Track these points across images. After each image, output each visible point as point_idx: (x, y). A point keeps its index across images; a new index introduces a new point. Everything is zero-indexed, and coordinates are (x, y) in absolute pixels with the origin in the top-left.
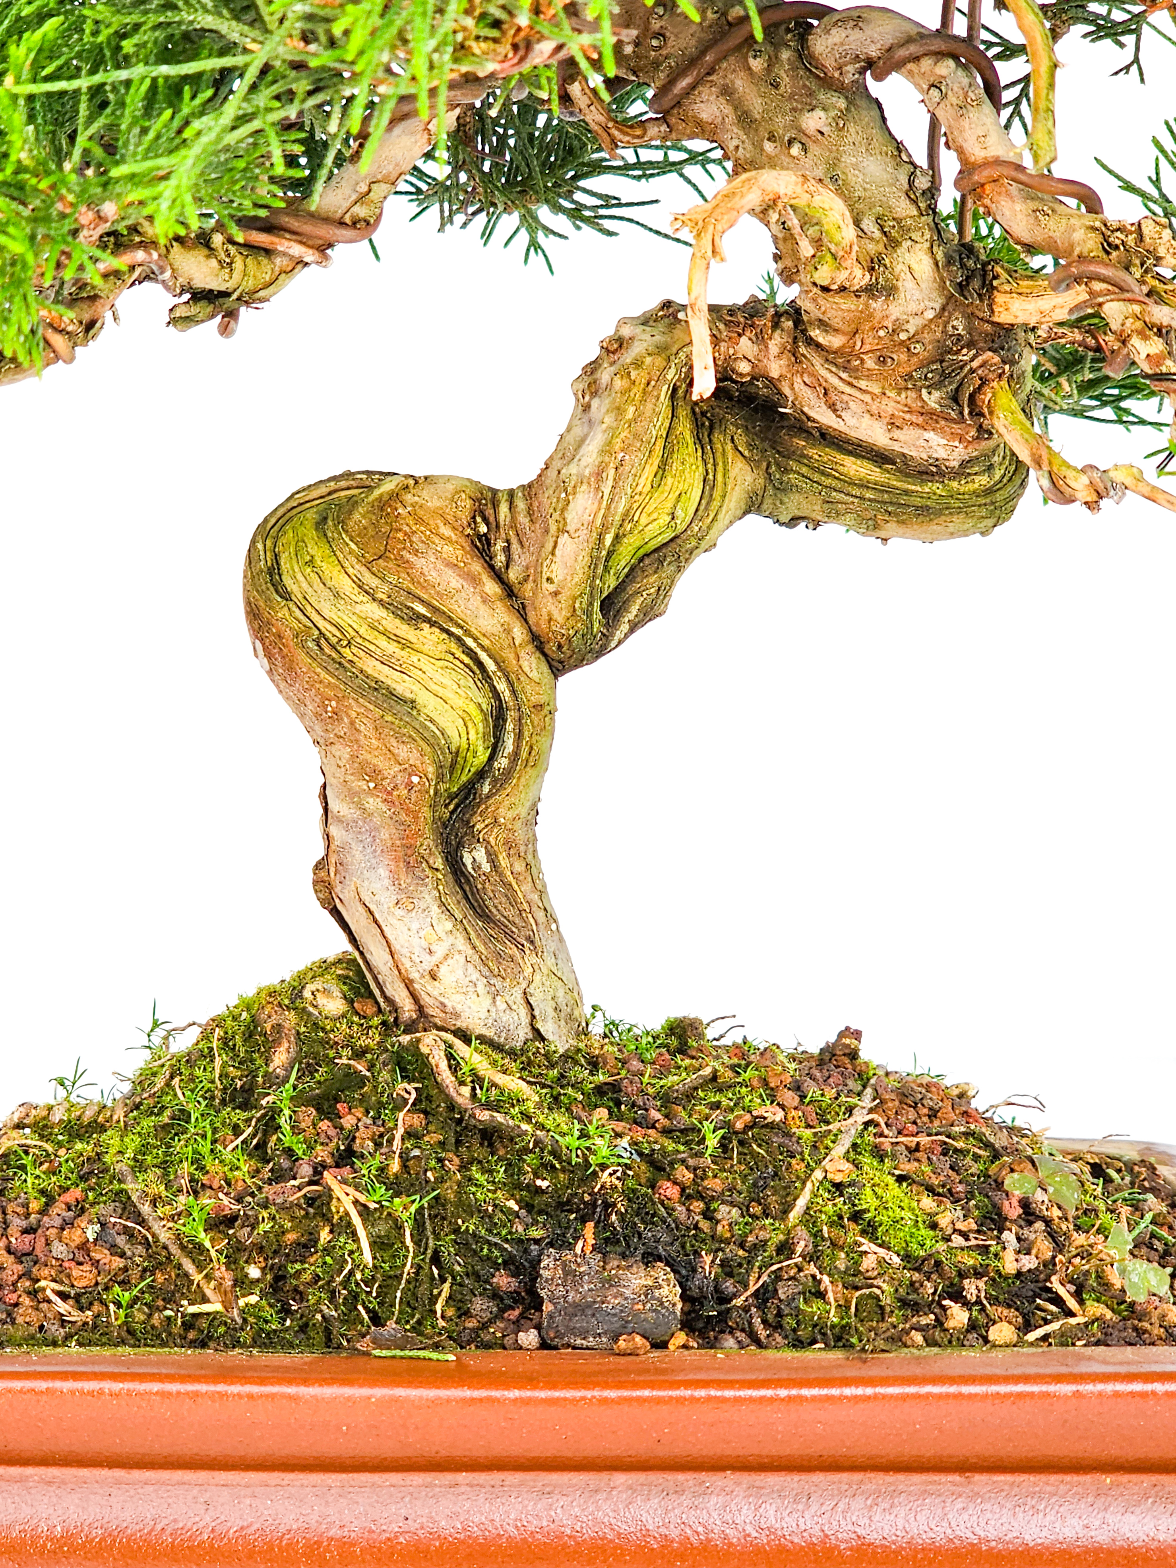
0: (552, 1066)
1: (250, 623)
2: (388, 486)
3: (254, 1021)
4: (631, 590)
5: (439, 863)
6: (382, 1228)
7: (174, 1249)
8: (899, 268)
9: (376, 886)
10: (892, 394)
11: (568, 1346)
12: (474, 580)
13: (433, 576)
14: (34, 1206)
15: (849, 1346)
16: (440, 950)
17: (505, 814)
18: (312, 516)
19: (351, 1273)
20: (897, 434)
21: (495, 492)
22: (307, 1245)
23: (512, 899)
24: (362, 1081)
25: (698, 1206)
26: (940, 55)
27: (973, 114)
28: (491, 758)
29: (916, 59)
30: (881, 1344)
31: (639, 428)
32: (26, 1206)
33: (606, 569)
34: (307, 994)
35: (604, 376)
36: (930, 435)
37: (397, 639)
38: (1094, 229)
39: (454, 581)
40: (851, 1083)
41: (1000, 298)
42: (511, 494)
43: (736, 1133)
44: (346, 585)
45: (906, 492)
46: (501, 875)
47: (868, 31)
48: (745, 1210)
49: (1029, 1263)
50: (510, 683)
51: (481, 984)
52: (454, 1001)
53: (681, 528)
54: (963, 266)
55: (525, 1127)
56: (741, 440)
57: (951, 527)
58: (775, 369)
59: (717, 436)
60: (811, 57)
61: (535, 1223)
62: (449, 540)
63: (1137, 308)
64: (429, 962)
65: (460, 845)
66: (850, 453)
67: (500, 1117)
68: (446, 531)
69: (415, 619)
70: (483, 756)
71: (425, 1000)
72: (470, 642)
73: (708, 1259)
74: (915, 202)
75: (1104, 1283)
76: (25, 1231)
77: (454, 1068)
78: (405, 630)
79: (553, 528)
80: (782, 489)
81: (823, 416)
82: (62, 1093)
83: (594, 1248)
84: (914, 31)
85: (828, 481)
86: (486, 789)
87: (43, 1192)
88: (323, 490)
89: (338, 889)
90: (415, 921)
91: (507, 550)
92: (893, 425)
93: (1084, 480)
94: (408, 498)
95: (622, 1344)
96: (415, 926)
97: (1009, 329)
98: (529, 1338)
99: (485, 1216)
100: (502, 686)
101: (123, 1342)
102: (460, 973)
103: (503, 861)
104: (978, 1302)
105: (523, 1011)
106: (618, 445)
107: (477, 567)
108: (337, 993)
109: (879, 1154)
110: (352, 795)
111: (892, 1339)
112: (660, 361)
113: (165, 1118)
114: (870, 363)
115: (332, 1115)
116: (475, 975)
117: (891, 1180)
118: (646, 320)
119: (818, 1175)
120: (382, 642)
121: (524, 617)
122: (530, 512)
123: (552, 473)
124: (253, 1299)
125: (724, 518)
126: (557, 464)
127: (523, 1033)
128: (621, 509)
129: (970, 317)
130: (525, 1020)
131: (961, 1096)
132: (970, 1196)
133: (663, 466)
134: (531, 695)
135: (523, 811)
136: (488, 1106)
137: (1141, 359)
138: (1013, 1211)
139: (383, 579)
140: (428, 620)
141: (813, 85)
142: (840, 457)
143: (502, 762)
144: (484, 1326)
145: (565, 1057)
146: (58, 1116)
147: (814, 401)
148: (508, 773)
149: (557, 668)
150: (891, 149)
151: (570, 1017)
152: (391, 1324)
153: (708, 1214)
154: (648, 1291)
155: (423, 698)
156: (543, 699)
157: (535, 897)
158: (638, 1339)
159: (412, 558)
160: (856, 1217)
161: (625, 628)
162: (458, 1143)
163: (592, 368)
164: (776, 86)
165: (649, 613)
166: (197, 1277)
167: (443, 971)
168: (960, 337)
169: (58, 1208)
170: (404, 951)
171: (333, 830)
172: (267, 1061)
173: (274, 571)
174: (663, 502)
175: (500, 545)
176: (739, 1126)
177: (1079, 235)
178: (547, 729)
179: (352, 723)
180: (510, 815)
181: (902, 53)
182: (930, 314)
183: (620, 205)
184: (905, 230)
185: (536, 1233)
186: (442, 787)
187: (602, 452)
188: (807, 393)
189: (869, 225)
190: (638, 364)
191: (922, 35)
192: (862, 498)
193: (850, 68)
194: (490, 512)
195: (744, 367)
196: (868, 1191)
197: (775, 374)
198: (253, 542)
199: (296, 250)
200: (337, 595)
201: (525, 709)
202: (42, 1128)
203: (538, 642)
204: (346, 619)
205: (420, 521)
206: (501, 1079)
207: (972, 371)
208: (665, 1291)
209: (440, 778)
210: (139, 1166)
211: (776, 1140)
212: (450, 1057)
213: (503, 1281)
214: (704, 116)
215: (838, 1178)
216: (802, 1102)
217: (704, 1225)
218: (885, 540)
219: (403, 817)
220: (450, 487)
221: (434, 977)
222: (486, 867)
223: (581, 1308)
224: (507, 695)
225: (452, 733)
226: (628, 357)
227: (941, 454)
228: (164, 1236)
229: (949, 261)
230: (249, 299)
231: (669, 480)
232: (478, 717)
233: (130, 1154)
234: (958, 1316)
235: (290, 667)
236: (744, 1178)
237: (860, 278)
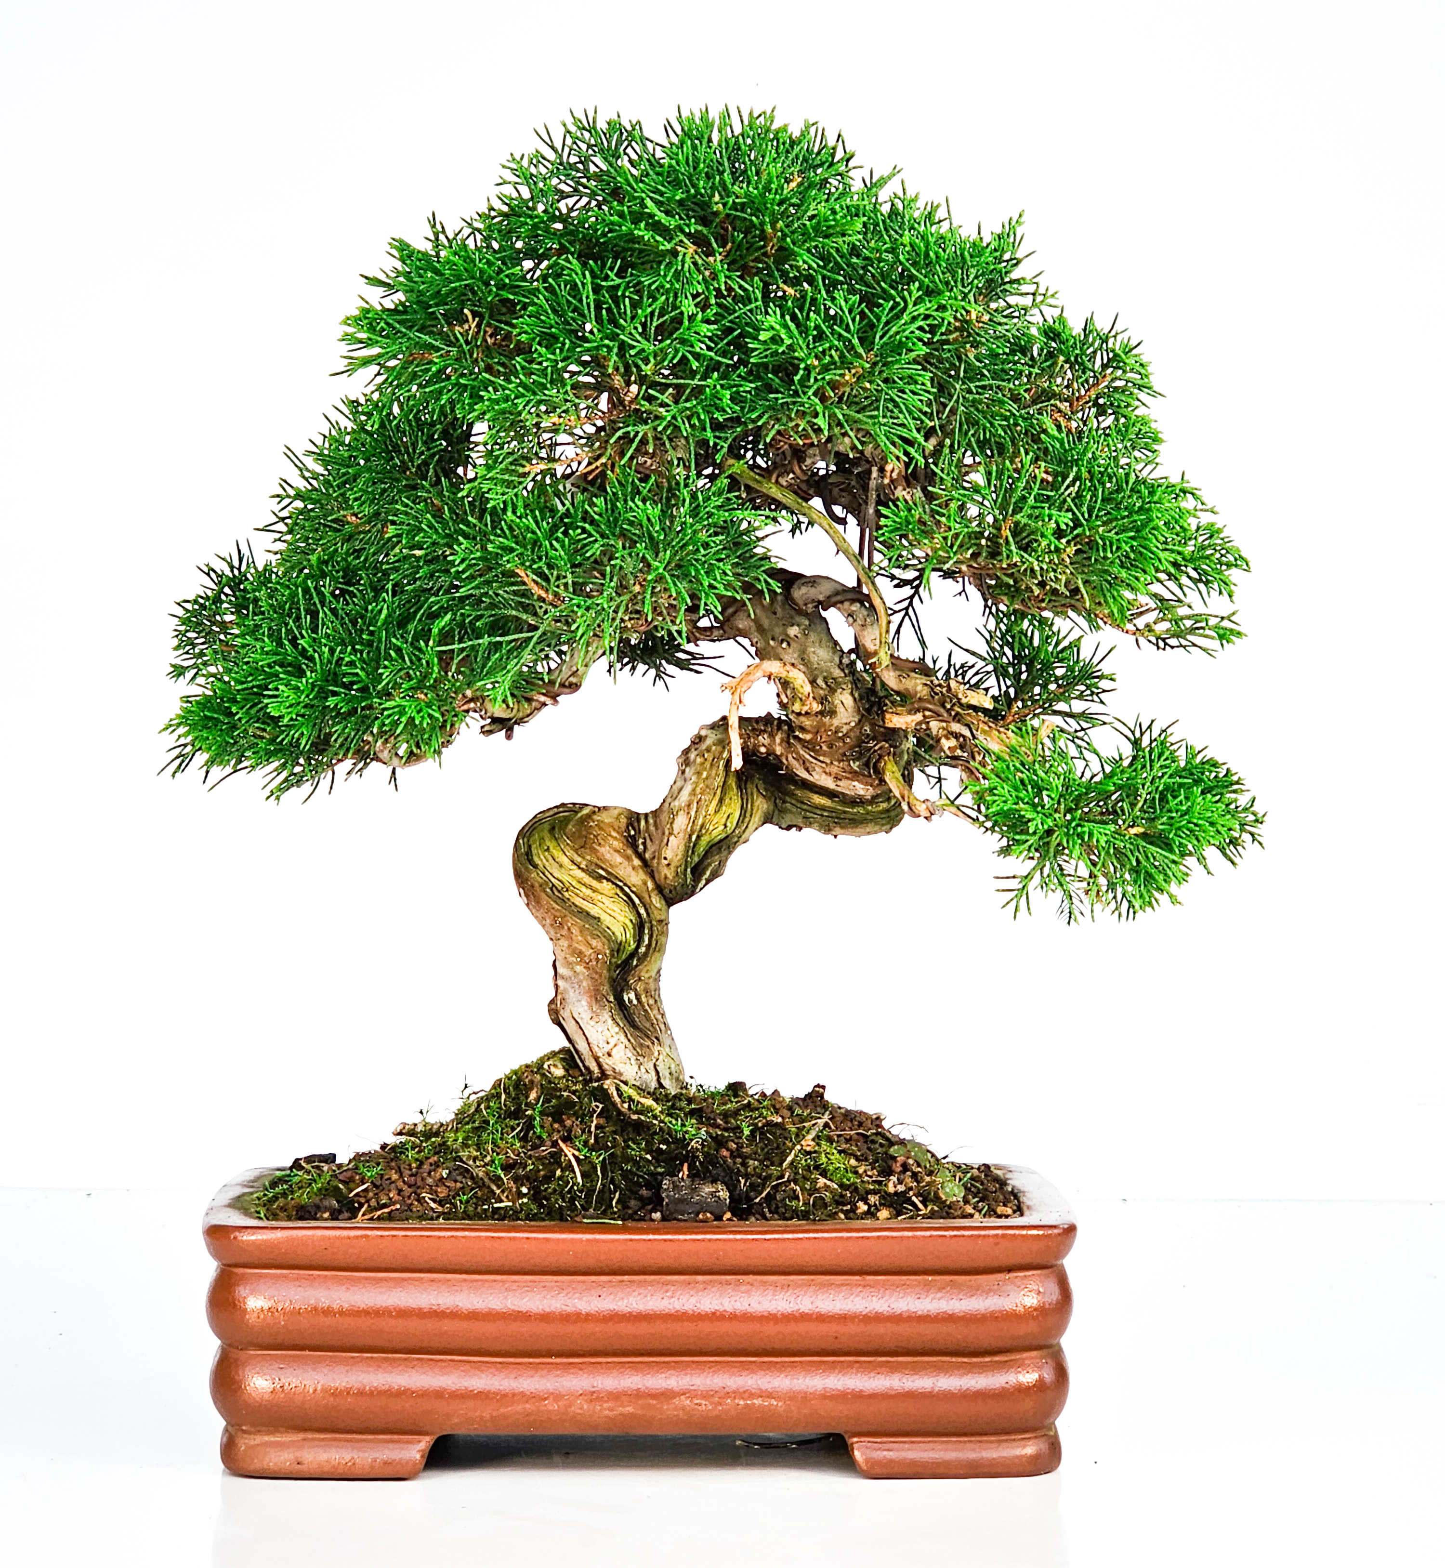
0: (668, 1101)
1: (517, 882)
2: (586, 811)
3: (519, 1080)
4: (706, 863)
5: (612, 999)
6: (586, 1168)
7: (486, 1180)
8: (837, 702)
9: (581, 1010)
10: (836, 763)
11: (675, 1219)
12: (628, 858)
13: (608, 856)
14: (414, 1165)
15: (808, 1219)
16: (612, 1042)
17: (644, 975)
18: (547, 826)
19: (572, 1187)
20: (839, 783)
21: (638, 814)
22: (549, 1178)
23: (647, 1017)
24: (574, 1104)
25: (739, 1160)
26: (853, 601)
27: (869, 629)
28: (638, 947)
29: (842, 602)
30: (823, 1217)
31: (709, 782)
32: (410, 1165)
33: (693, 852)
34: (546, 1066)
35: (692, 756)
36: (856, 783)
37: (590, 887)
38: (926, 685)
39: (618, 859)
40: (819, 1109)
41: (888, 716)
42: (646, 815)
43: (759, 1128)
44: (565, 861)
45: (845, 812)
46: (643, 1006)
47: (818, 588)
48: (761, 1162)
49: (901, 1188)
50: (646, 910)
51: (633, 1059)
52: (619, 1067)
53: (729, 832)
54: (868, 700)
55: (655, 1122)
56: (761, 786)
57: (868, 830)
58: (779, 750)
59: (749, 785)
60: (793, 600)
61: (660, 1166)
62: (615, 838)
63: (944, 724)
64: (607, 1048)
65: (622, 991)
66: (816, 793)
67: (642, 1118)
68: (614, 834)
69: (600, 878)
70: (633, 946)
71: (605, 1067)
72: (626, 889)
73: (743, 1181)
74: (843, 670)
75: (937, 1197)
76: (411, 1175)
77: (620, 1095)
78: (595, 883)
79: (667, 832)
80: (782, 811)
81: (803, 774)
82: (420, 1117)
83: (688, 1176)
84: (840, 588)
85: (805, 807)
86: (635, 963)
87: (417, 1160)
88: (551, 813)
89: (562, 1012)
90: (600, 1027)
91: (644, 844)
92: (837, 778)
93: (924, 806)
94: (595, 817)
95: (701, 1216)
96: (600, 1030)
97: (894, 731)
98: (657, 1216)
99: (636, 1163)
100: (642, 911)
101: (464, 1219)
102: (622, 1053)
103: (644, 999)
104: (875, 1205)
105: (653, 1073)
106: (698, 790)
107: (629, 852)
108: (560, 1066)
109: (830, 1140)
110: (569, 965)
111: (829, 1216)
112: (719, 748)
113: (477, 1124)
114: (825, 748)
115: (561, 1122)
116: (630, 1055)
117: (835, 1152)
118: (713, 727)
119: (798, 1147)
120: (583, 889)
121: (653, 877)
122: (656, 824)
123: (666, 805)
124: (525, 1200)
125: (752, 826)
126: (669, 800)
127: (654, 1084)
128: (700, 822)
129: (873, 725)
130: (655, 1078)
131: (878, 1118)
132: (876, 1161)
133: (721, 801)
134: (657, 915)
135: (653, 974)
136: (636, 1112)
137: (946, 748)
138: (898, 1168)
139: (583, 858)
140: (605, 878)
141: (792, 612)
142: (811, 795)
143: (643, 950)
144: (636, 1213)
145: (675, 1097)
146: (420, 1128)
147: (798, 766)
148: (646, 954)
149: (670, 902)
150: (831, 644)
151: (677, 1079)
152: (591, 1210)
153: (744, 1164)
154: (713, 1194)
155: (604, 917)
156: (663, 918)
157: (659, 1017)
158: (708, 1215)
159: (598, 848)
160: (817, 1167)
161: (703, 882)
162: (623, 1131)
163: (686, 752)
164: (775, 613)
165: (715, 875)
166: (498, 1192)
167: (613, 1053)
168: (868, 735)
169: (426, 1167)
170: (595, 1042)
171: (560, 982)
172: (527, 1097)
173: (529, 854)
174: (721, 818)
175: (641, 841)
176: (760, 1125)
177: (919, 688)
178: (665, 933)
179: (569, 929)
180: (647, 976)
181: (834, 599)
182: (853, 724)
183: (703, 658)
184: (838, 684)
185: (660, 1170)
186: (614, 960)
187: (690, 794)
188: (794, 763)
189: (820, 682)
190: (708, 750)
191: (845, 590)
192: (822, 815)
193: (810, 606)
194: (636, 824)
195: (763, 750)
196: (823, 1155)
197: (778, 753)
198: (517, 839)
199: (543, 699)
200: (561, 866)
201: (654, 923)
202: (412, 1133)
203: (659, 889)
204: (566, 878)
205: (601, 829)
206: (643, 1100)
207: (875, 751)
208: (721, 1193)
209: (612, 956)
210: (465, 1145)
211: (778, 1132)
212: (618, 1089)
213: (644, 1192)
214: (740, 626)
215: (808, 1149)
216: (792, 1115)
217: (742, 1169)
218: (835, 836)
219: (594, 976)
220: (616, 812)
221: (609, 1055)
222: (635, 1002)
223: (681, 1201)
224: (645, 915)
225: (618, 934)
226: (704, 746)
227: (862, 792)
228: (481, 1174)
229: (861, 698)
230: (520, 721)
231: (724, 808)
232: (630, 926)
233: (460, 1140)
234: (862, 1207)
235: (538, 902)
236: (762, 1149)
237: (816, 707)
